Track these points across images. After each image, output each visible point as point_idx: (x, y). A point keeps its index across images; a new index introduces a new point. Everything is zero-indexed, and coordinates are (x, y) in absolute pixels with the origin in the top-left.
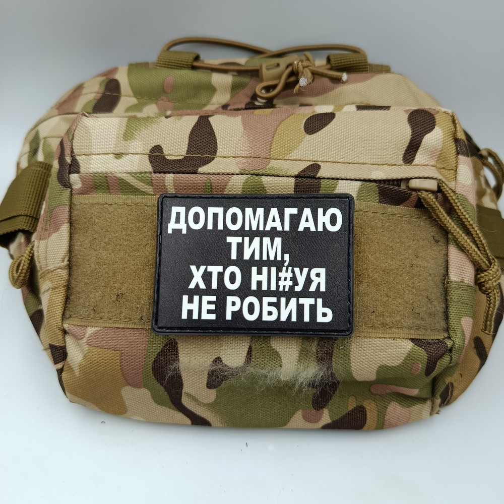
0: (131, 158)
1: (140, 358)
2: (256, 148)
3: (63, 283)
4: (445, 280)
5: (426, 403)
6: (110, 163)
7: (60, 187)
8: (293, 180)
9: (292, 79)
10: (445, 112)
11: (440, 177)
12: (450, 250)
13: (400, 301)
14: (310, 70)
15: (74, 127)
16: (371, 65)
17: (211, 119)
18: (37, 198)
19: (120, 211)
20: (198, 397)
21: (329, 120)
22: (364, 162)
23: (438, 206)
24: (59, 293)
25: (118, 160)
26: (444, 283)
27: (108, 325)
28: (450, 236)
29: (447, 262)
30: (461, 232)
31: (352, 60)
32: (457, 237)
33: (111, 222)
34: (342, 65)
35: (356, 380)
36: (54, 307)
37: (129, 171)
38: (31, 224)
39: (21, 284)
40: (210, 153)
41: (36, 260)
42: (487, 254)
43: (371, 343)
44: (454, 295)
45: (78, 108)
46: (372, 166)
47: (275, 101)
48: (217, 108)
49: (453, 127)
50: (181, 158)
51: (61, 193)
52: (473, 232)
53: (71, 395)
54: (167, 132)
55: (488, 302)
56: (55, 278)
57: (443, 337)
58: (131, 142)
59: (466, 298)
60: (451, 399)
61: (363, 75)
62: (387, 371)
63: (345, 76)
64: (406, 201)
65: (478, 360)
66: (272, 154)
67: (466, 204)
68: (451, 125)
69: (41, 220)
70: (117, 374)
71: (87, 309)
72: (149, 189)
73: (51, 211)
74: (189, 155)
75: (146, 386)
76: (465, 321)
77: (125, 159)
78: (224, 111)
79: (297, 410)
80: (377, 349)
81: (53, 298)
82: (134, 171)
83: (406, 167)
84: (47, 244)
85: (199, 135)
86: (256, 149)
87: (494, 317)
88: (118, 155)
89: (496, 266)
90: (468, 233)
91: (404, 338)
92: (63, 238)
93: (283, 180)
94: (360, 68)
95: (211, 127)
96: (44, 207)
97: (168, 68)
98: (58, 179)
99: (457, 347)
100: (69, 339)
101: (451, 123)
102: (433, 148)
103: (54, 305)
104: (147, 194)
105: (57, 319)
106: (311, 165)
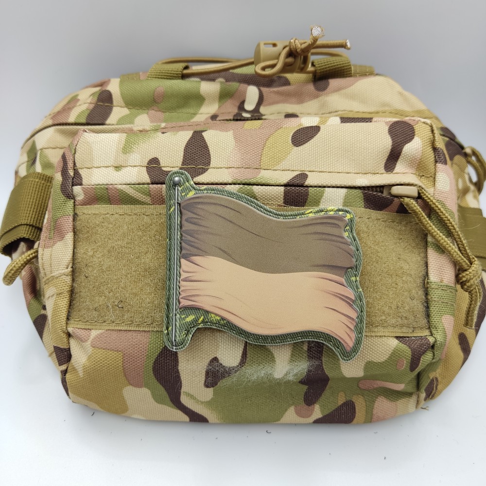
0: (130, 170)
1: (141, 359)
3: (67, 288)
4: (425, 280)
5: (411, 397)
6: (110, 175)
7: (64, 198)
8: (282, 189)
10: (424, 123)
11: (421, 184)
12: (429, 252)
13: (385, 301)
15: (76, 143)
17: (204, 134)
19: (120, 220)
20: (196, 395)
21: (315, 133)
22: (349, 171)
24: (63, 298)
25: (117, 172)
26: (425, 283)
27: (111, 328)
28: (430, 239)
29: (427, 265)
35: (345, 376)
36: (58, 311)
37: (128, 183)
40: (205, 164)
41: (40, 268)
42: (467, 254)
44: (435, 295)
45: (71, 117)
46: (356, 175)
48: (206, 119)
49: (432, 137)
51: (65, 203)
53: (75, 396)
54: (163, 145)
56: (59, 284)
57: (426, 334)
58: (129, 155)
59: (446, 297)
60: (435, 393)
62: (373, 367)
64: (388, 206)
65: (461, 356)
66: (263, 165)
68: (429, 134)
69: (44, 229)
70: (119, 374)
72: (148, 199)
73: (54, 221)
74: (184, 166)
75: (147, 386)
76: (446, 319)
77: (124, 171)
78: (215, 122)
79: (289, 406)
81: (58, 303)
82: (133, 183)
83: (388, 175)
84: (51, 252)
85: (193, 148)
86: (247, 160)
88: (118, 168)
91: (389, 336)
92: (67, 246)
93: (273, 189)
95: (205, 141)
96: (46, 216)
97: (159, 78)
98: (62, 191)
99: (439, 343)
100: (72, 342)
101: (430, 132)
102: (413, 157)
103: (58, 310)
104: (145, 204)
105: (61, 323)
106: (299, 174)
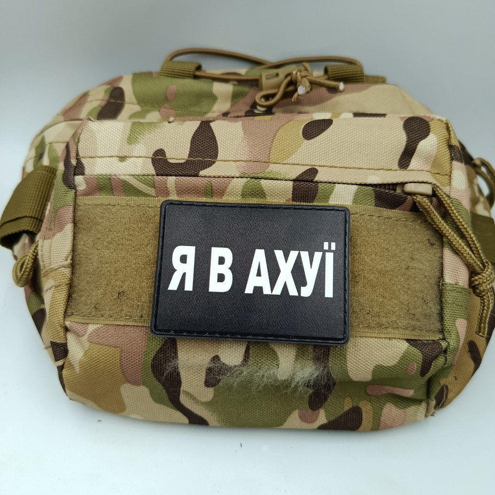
0: (135, 161)
1: (139, 356)
2: (256, 152)
3: (66, 281)
4: (440, 282)
5: (421, 404)
6: (114, 166)
7: (65, 188)
8: (291, 183)
9: (291, 88)
10: (439, 120)
11: (434, 182)
12: (444, 253)
13: (396, 302)
14: (308, 79)
15: (80, 131)
16: (367, 77)
17: (212, 124)
18: (41, 200)
19: (123, 211)
20: (196, 395)
21: (327, 126)
22: (361, 167)
23: (433, 209)
24: (61, 291)
25: (121, 163)
26: (439, 286)
27: (109, 322)
28: (445, 239)
29: (442, 265)
30: (455, 236)
31: (348, 71)
32: (452, 240)
33: (114, 222)
34: (339, 76)
35: (352, 379)
36: (56, 305)
37: (133, 174)
38: (35, 225)
39: (24, 282)
40: (211, 157)
41: (40, 259)
42: (481, 258)
43: (366, 343)
44: (449, 297)
45: (84, 114)
46: (368, 171)
47: (274, 110)
48: (218, 116)
49: (447, 134)
50: (183, 161)
51: (66, 193)
52: (467, 236)
53: (71, 393)
54: (169, 136)
55: (482, 305)
56: (58, 277)
57: (438, 338)
58: (134, 146)
59: (460, 300)
60: (445, 401)
61: (359, 85)
62: (382, 371)
63: (342, 86)
64: (401, 205)
65: (472, 364)
66: (272, 158)
67: (460, 208)
68: (445, 132)
69: (45, 220)
70: (116, 371)
71: (88, 307)
72: (152, 191)
73: (55, 211)
74: (191, 159)
75: (145, 384)
76: (459, 322)
77: (128, 162)
78: (225, 118)
79: (294, 409)
80: (373, 349)
81: (56, 296)
82: (137, 174)
83: (402, 172)
84: (51, 243)
85: (200, 140)
86: (255, 154)
87: (488, 319)
88: (122, 158)
89: (489, 269)
90: (462, 236)
91: (399, 339)
92: (67, 238)
93: (281, 184)
94: (357, 79)
95: (213, 132)
96: (48, 207)
97: (171, 77)
98: (63, 181)
99: (452, 348)
100: (70, 336)
101: (445, 130)
102: (428, 154)
103: (56, 303)
104: (149, 196)
105: (59, 317)
106: (309, 169)
